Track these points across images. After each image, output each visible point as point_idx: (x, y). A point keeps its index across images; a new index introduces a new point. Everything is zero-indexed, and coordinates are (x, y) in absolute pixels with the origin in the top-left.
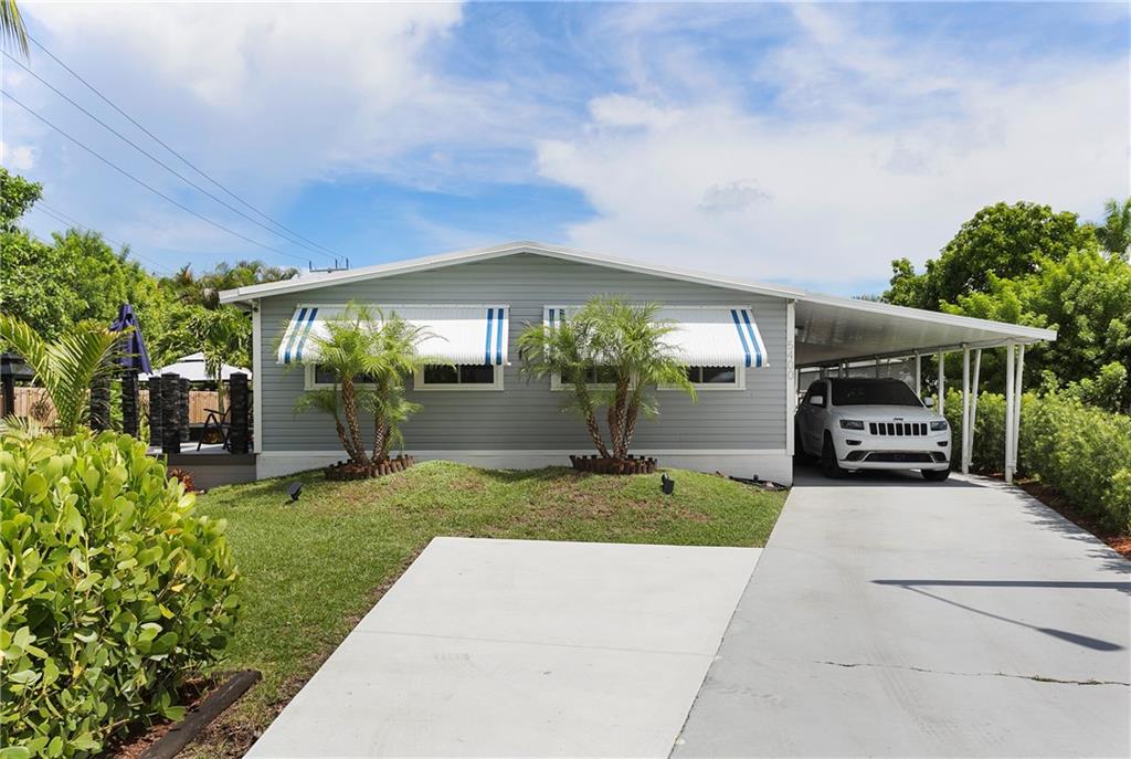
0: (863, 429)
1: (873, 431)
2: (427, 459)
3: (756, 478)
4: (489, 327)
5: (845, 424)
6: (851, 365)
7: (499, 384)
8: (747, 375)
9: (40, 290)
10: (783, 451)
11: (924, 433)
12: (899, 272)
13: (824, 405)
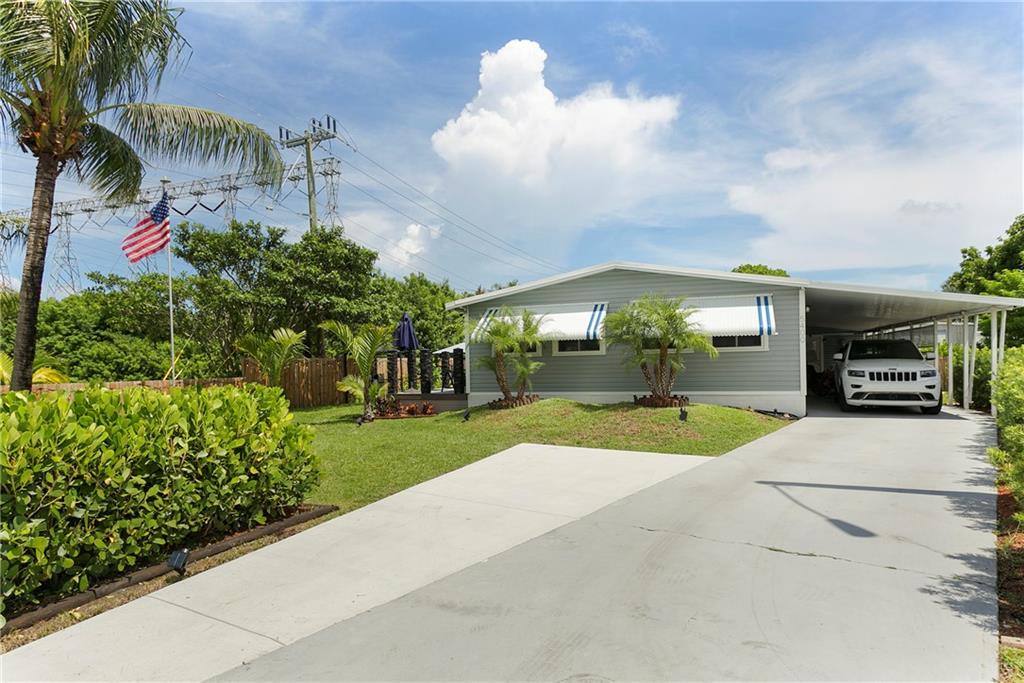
0: (863, 376)
1: (872, 378)
2: (550, 397)
3: (776, 411)
4: (593, 315)
5: (851, 373)
6: (897, 330)
7: (602, 351)
8: (769, 341)
9: (377, 307)
10: (798, 392)
11: (914, 378)
12: (968, 257)
13: (843, 360)
